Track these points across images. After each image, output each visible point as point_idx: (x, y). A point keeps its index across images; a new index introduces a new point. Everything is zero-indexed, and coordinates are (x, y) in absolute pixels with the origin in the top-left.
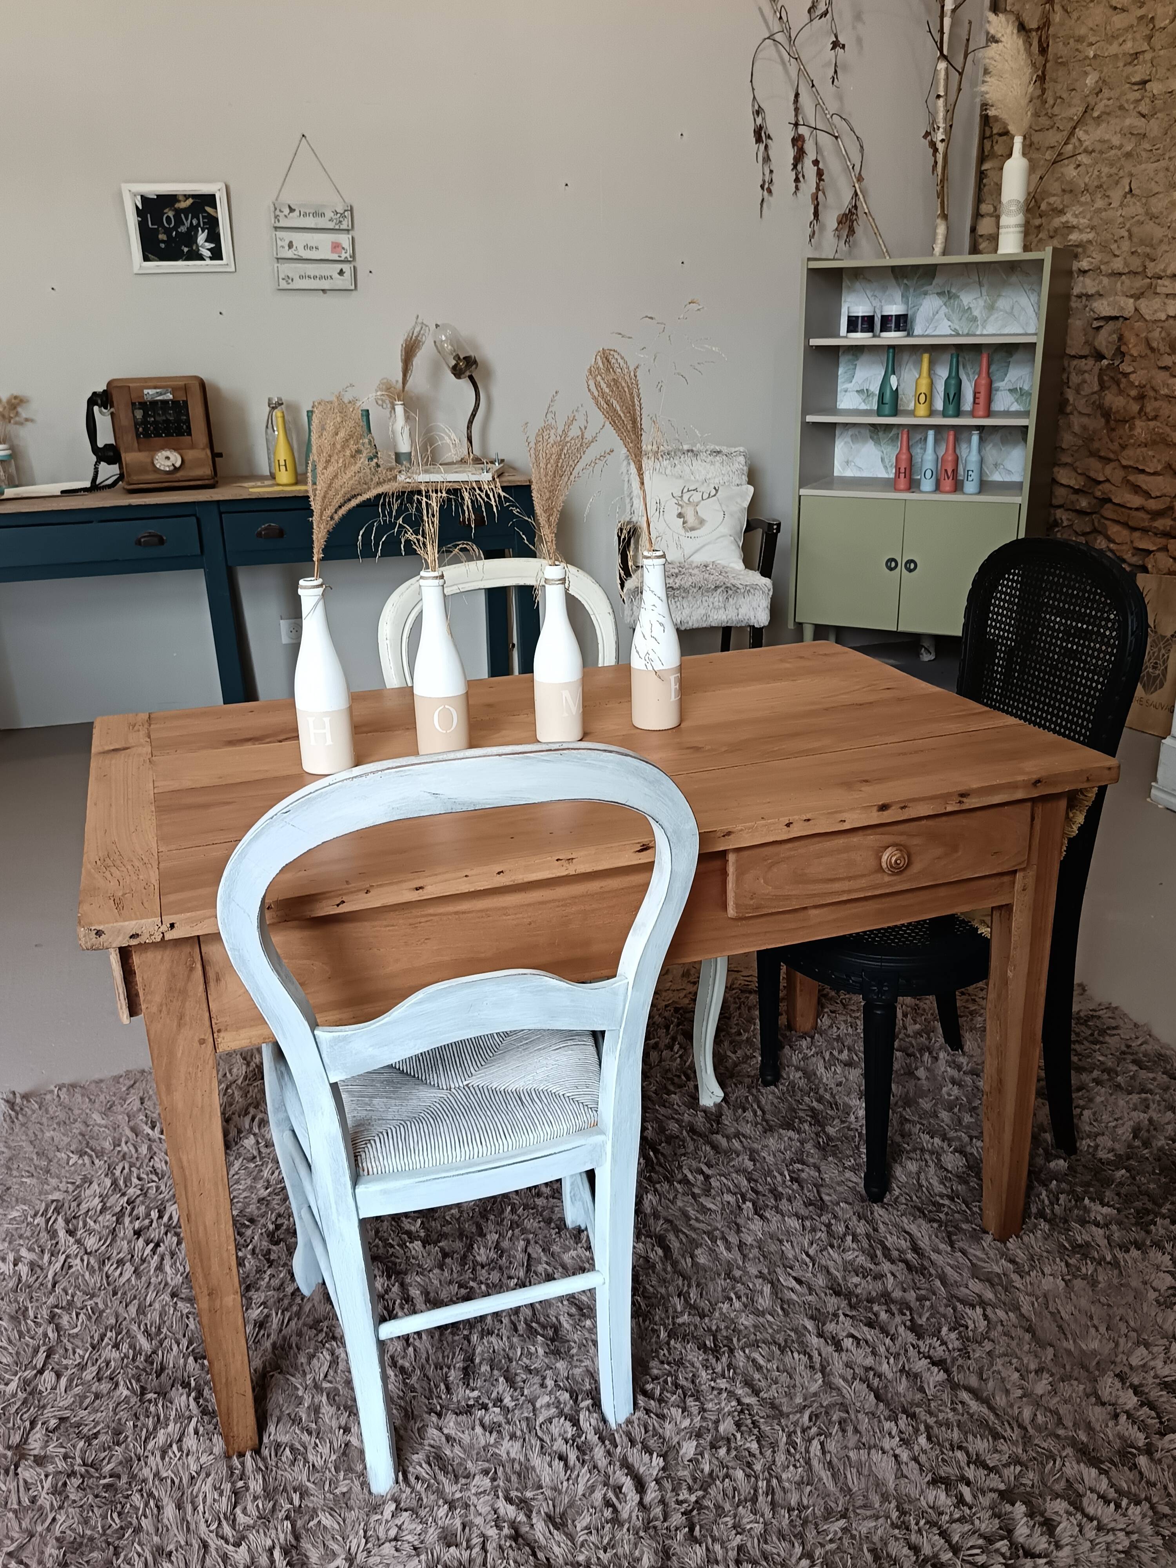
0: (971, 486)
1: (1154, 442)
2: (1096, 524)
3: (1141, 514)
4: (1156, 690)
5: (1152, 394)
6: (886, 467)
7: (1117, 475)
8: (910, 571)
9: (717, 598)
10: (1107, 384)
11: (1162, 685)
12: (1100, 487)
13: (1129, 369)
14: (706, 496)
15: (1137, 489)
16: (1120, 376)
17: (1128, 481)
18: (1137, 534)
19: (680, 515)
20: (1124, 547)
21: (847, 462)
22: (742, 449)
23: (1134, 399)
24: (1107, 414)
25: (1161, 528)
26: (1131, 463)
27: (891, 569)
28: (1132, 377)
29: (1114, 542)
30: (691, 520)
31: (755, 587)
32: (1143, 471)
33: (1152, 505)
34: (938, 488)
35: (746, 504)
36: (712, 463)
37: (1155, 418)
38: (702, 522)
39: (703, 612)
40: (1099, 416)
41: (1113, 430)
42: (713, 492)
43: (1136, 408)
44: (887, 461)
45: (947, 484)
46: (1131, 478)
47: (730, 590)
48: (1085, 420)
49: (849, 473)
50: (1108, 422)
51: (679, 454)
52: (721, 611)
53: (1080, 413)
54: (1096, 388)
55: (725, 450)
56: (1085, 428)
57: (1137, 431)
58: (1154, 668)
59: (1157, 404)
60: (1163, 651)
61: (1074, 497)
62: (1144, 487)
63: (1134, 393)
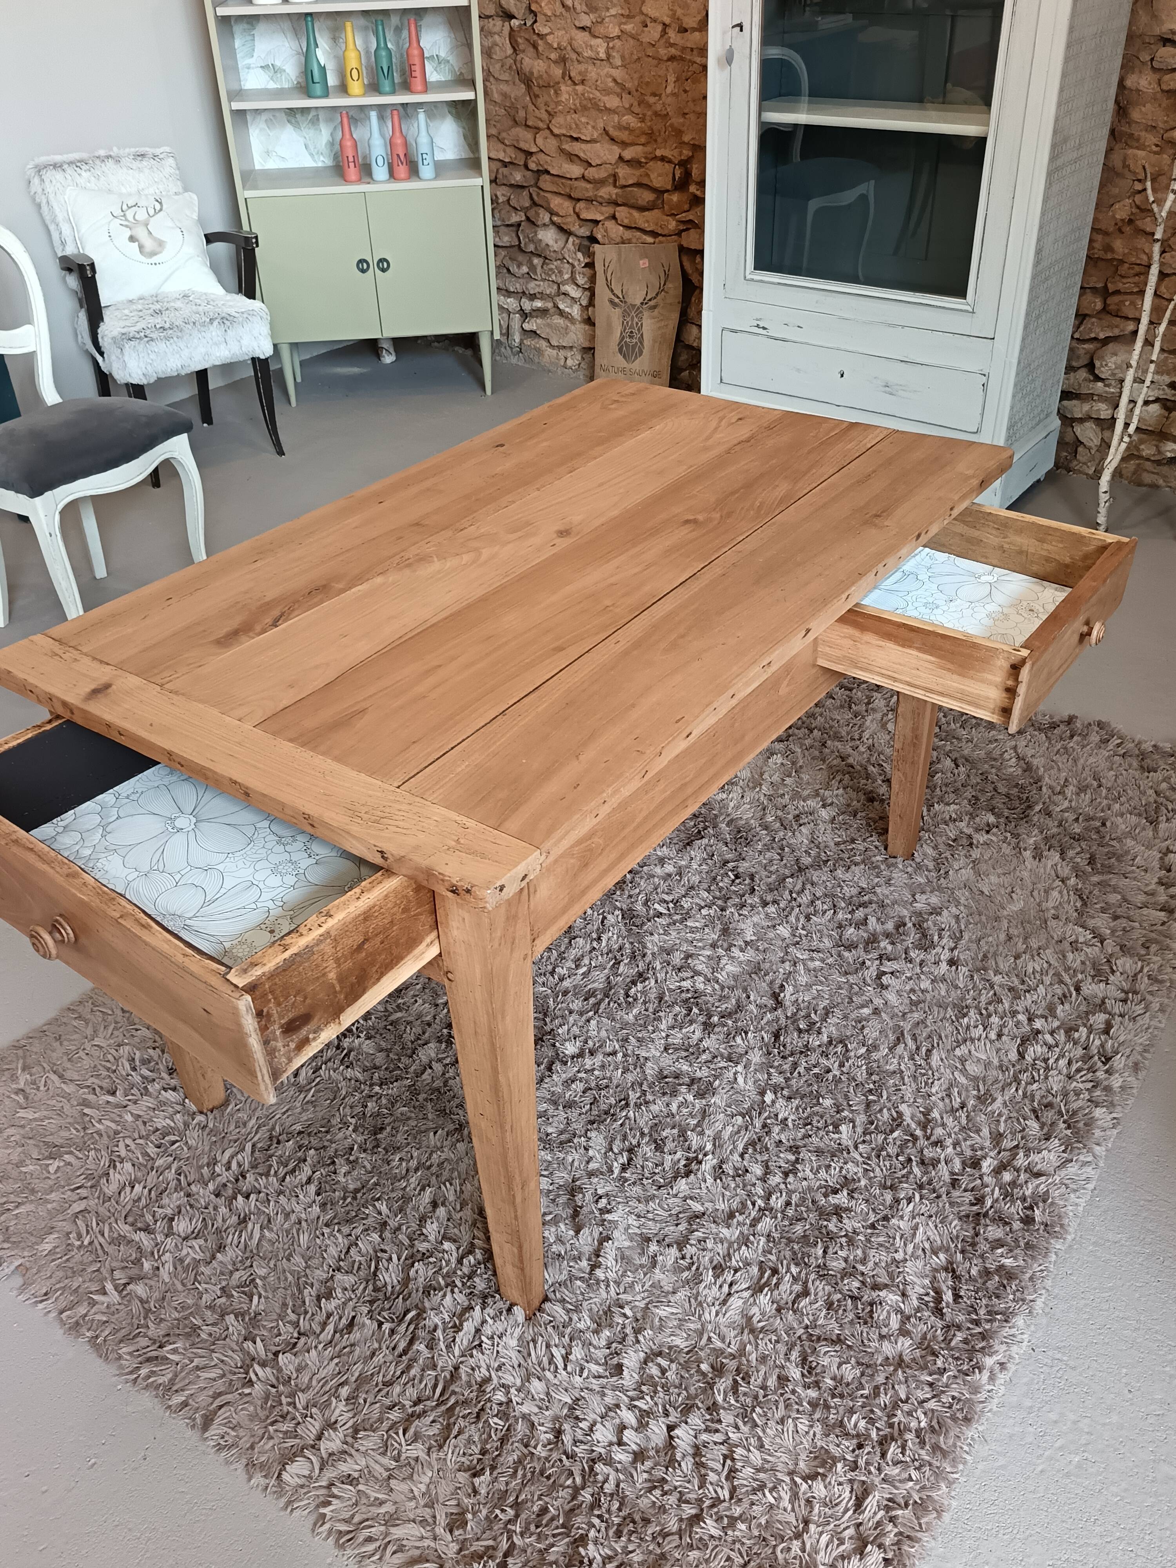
0: (427, 171)
1: (585, 108)
2: (535, 198)
3: (583, 184)
4: (636, 358)
5: (574, 56)
6: (311, 155)
7: (551, 145)
8: (383, 270)
9: (215, 331)
10: (522, 47)
11: (641, 353)
12: (534, 158)
13: (545, 30)
14: (152, 212)
15: (572, 157)
16: (535, 37)
17: (562, 151)
18: (581, 205)
19: (132, 239)
20: (569, 219)
21: (268, 153)
22: (168, 149)
23: (555, 62)
24: (527, 80)
25: (606, 196)
26: (564, 131)
27: (363, 271)
28: (550, 38)
29: (557, 215)
30: (149, 244)
31: (251, 313)
32: (577, 139)
33: (591, 173)
34: (392, 174)
35: (195, 216)
36: (140, 170)
37: (583, 82)
38: (161, 244)
39: (203, 350)
40: (517, 80)
41: (537, 96)
42: (158, 207)
43: (558, 72)
44: (311, 147)
45: (402, 170)
46: (566, 147)
47: (226, 320)
48: (504, 88)
49: (272, 164)
50: (529, 87)
51: (98, 162)
52: (223, 346)
53: (497, 79)
54: (510, 51)
55: (150, 151)
56: (505, 95)
57: (564, 97)
58: (630, 337)
59: (582, 67)
60: (636, 320)
61: (505, 171)
62: (582, 155)
63: (553, 56)
